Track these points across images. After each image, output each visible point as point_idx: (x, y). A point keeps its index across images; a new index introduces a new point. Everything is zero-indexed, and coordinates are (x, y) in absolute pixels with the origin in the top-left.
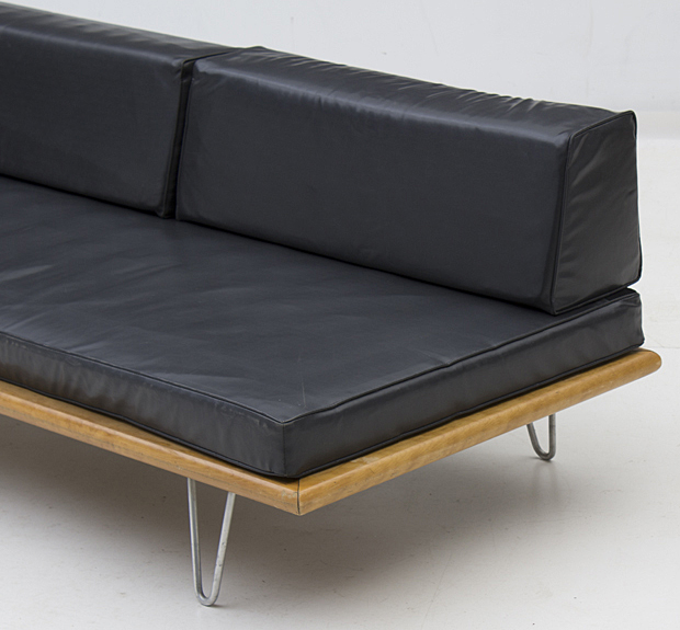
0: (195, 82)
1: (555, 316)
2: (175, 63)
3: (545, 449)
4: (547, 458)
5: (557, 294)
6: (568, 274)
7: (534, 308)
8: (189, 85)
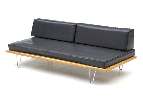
0: (77, 27)
1: (127, 51)
2: (74, 25)
3: (121, 68)
4: (121, 69)
5: (127, 49)
6: (128, 47)
7: (125, 51)
8: (76, 27)
